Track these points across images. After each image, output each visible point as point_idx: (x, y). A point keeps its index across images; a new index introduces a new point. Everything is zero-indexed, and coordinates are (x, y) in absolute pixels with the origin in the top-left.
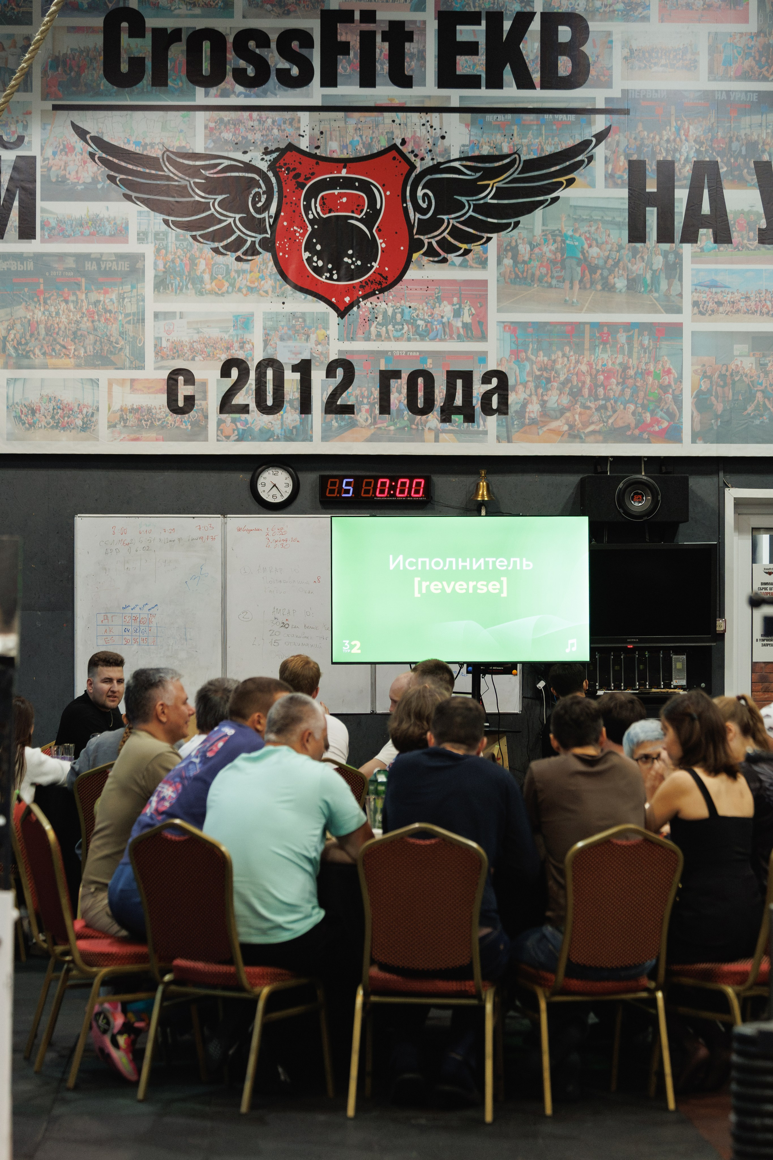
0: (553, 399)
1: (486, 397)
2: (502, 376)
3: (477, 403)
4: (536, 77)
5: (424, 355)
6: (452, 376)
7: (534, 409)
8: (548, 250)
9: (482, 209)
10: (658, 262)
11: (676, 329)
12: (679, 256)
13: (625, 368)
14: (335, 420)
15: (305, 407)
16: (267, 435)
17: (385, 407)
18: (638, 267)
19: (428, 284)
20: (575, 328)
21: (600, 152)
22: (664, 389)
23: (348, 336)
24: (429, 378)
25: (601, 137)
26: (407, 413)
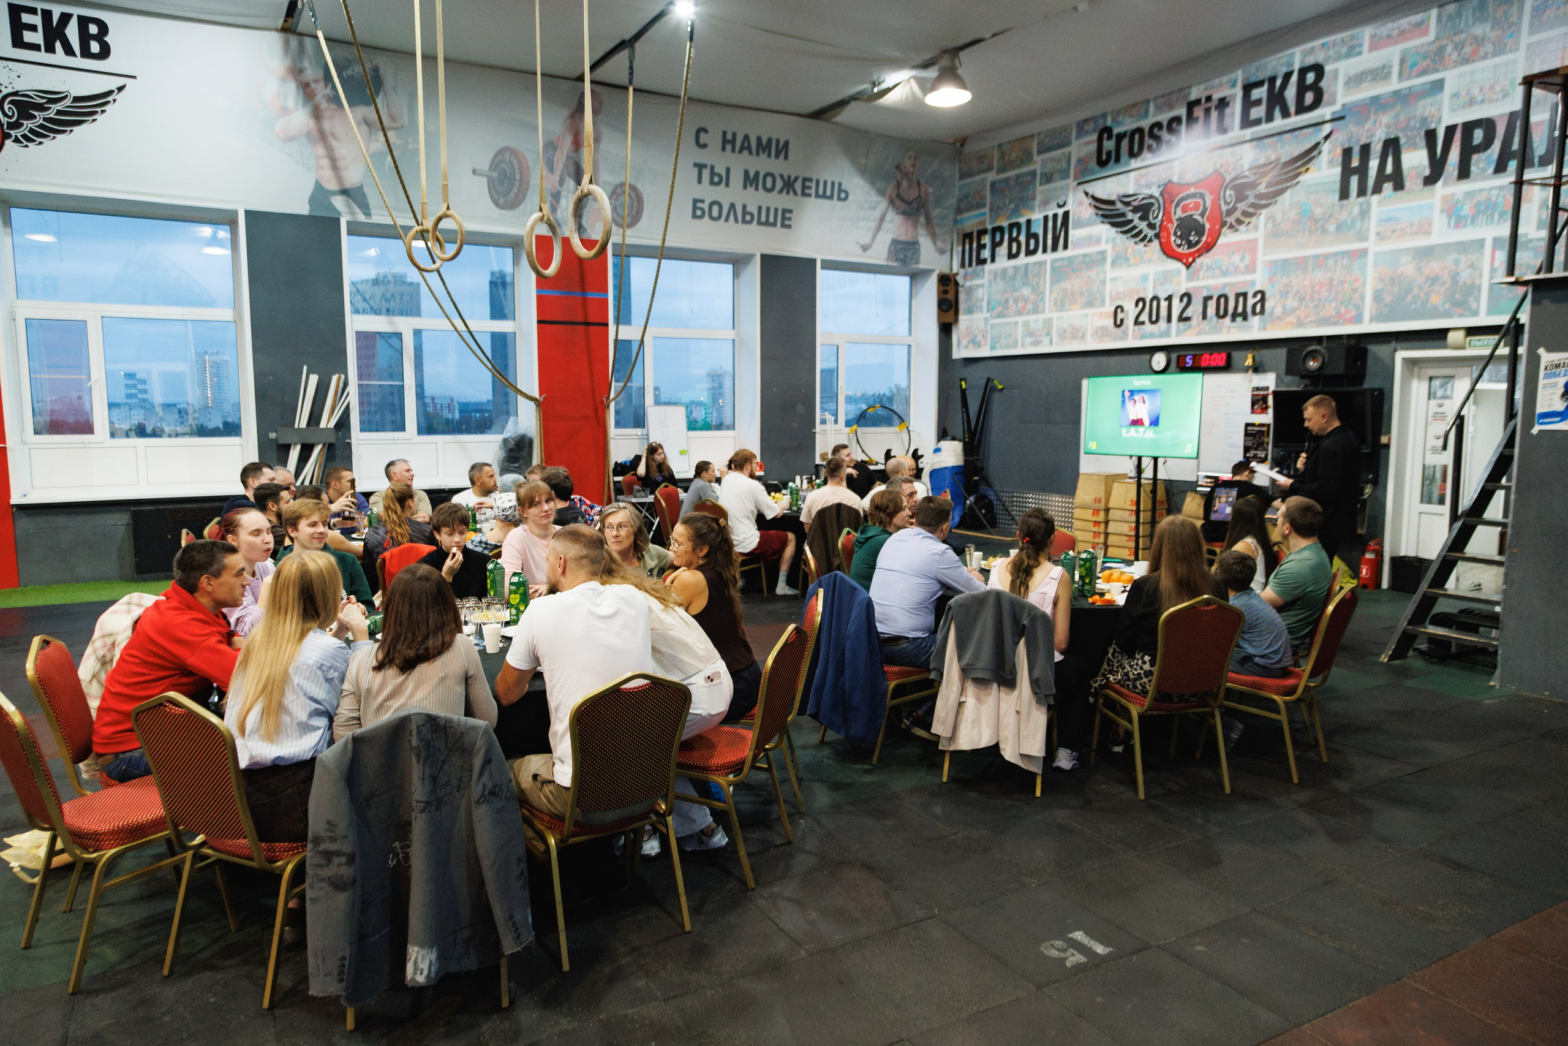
0: (1291, 303)
1: (1254, 306)
2: (1262, 293)
3: (1249, 309)
4: (1292, 109)
5: (1225, 285)
6: (1238, 295)
7: (1279, 311)
8: (1292, 214)
9: (1259, 196)
10: (1356, 210)
11: (1364, 253)
12: (1369, 204)
13: (1331, 280)
14: (1182, 325)
15: (1169, 320)
16: (1152, 336)
17: (1204, 317)
18: (1343, 216)
19: (1228, 245)
20: (1304, 260)
21: (1326, 147)
22: (1355, 290)
23: (1190, 279)
24: (1226, 297)
25: (1327, 137)
26: (1215, 319)
